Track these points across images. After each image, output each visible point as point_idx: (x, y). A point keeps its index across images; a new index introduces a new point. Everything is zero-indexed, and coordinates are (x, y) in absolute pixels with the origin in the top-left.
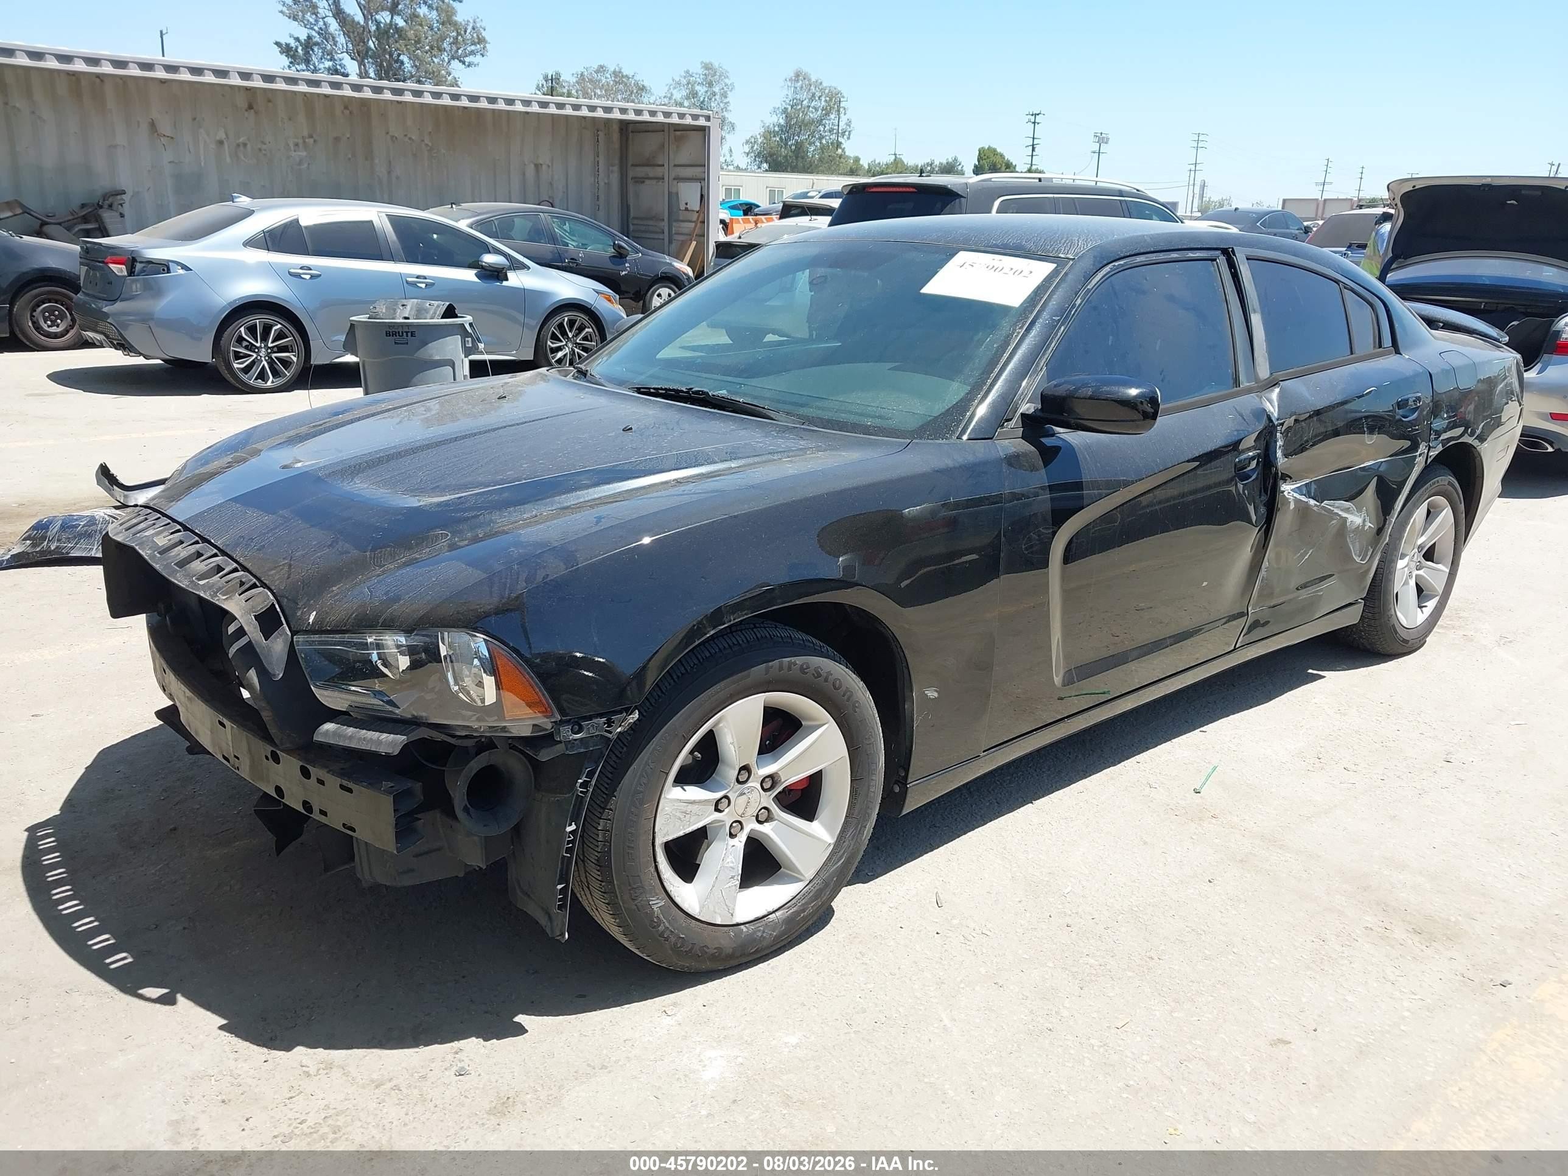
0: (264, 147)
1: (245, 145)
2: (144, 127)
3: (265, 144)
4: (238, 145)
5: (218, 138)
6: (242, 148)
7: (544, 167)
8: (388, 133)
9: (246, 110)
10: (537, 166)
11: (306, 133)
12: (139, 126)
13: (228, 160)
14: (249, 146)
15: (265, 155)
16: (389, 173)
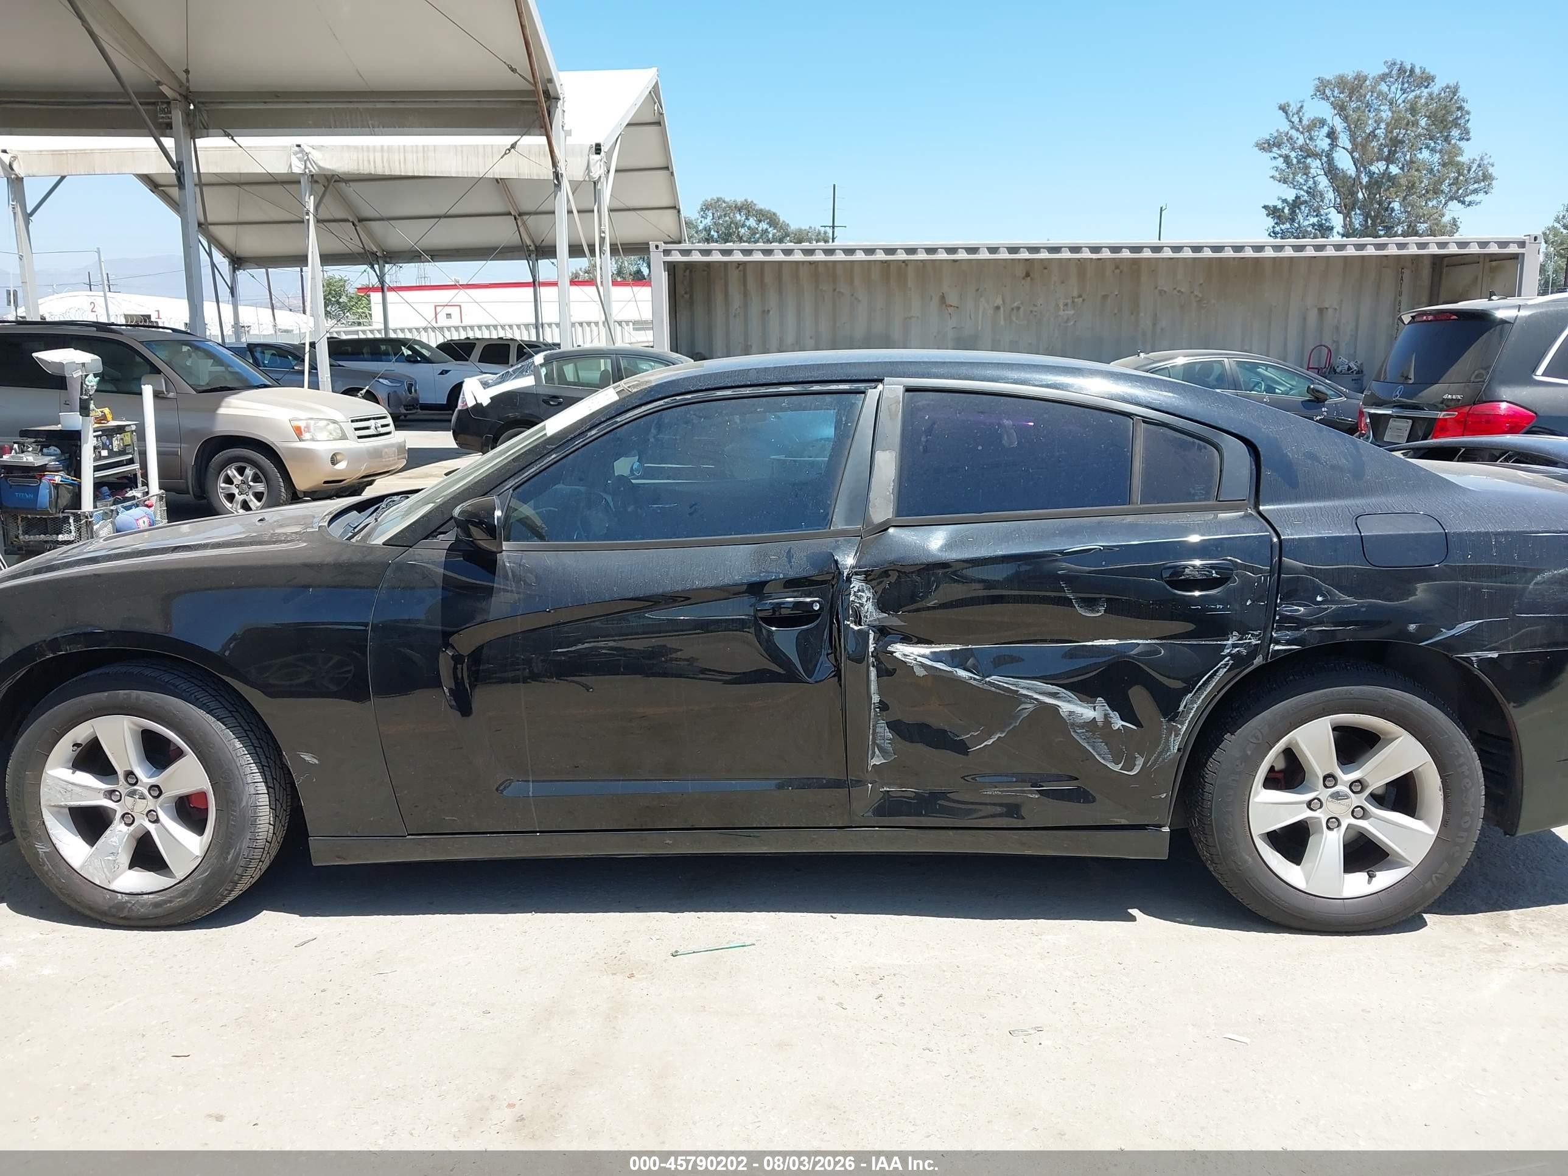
0: (1035, 309)
1: (1018, 308)
2: (936, 300)
3: (1036, 306)
4: (1013, 309)
5: (996, 305)
6: (1015, 311)
7: (1330, 311)
8: (1156, 288)
9: (1023, 278)
10: (1321, 311)
11: (1075, 294)
12: (931, 299)
13: (1002, 323)
14: (1022, 309)
15: (1035, 316)
16: (1154, 325)
